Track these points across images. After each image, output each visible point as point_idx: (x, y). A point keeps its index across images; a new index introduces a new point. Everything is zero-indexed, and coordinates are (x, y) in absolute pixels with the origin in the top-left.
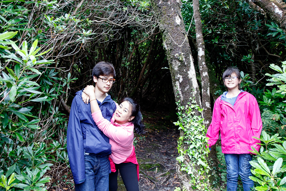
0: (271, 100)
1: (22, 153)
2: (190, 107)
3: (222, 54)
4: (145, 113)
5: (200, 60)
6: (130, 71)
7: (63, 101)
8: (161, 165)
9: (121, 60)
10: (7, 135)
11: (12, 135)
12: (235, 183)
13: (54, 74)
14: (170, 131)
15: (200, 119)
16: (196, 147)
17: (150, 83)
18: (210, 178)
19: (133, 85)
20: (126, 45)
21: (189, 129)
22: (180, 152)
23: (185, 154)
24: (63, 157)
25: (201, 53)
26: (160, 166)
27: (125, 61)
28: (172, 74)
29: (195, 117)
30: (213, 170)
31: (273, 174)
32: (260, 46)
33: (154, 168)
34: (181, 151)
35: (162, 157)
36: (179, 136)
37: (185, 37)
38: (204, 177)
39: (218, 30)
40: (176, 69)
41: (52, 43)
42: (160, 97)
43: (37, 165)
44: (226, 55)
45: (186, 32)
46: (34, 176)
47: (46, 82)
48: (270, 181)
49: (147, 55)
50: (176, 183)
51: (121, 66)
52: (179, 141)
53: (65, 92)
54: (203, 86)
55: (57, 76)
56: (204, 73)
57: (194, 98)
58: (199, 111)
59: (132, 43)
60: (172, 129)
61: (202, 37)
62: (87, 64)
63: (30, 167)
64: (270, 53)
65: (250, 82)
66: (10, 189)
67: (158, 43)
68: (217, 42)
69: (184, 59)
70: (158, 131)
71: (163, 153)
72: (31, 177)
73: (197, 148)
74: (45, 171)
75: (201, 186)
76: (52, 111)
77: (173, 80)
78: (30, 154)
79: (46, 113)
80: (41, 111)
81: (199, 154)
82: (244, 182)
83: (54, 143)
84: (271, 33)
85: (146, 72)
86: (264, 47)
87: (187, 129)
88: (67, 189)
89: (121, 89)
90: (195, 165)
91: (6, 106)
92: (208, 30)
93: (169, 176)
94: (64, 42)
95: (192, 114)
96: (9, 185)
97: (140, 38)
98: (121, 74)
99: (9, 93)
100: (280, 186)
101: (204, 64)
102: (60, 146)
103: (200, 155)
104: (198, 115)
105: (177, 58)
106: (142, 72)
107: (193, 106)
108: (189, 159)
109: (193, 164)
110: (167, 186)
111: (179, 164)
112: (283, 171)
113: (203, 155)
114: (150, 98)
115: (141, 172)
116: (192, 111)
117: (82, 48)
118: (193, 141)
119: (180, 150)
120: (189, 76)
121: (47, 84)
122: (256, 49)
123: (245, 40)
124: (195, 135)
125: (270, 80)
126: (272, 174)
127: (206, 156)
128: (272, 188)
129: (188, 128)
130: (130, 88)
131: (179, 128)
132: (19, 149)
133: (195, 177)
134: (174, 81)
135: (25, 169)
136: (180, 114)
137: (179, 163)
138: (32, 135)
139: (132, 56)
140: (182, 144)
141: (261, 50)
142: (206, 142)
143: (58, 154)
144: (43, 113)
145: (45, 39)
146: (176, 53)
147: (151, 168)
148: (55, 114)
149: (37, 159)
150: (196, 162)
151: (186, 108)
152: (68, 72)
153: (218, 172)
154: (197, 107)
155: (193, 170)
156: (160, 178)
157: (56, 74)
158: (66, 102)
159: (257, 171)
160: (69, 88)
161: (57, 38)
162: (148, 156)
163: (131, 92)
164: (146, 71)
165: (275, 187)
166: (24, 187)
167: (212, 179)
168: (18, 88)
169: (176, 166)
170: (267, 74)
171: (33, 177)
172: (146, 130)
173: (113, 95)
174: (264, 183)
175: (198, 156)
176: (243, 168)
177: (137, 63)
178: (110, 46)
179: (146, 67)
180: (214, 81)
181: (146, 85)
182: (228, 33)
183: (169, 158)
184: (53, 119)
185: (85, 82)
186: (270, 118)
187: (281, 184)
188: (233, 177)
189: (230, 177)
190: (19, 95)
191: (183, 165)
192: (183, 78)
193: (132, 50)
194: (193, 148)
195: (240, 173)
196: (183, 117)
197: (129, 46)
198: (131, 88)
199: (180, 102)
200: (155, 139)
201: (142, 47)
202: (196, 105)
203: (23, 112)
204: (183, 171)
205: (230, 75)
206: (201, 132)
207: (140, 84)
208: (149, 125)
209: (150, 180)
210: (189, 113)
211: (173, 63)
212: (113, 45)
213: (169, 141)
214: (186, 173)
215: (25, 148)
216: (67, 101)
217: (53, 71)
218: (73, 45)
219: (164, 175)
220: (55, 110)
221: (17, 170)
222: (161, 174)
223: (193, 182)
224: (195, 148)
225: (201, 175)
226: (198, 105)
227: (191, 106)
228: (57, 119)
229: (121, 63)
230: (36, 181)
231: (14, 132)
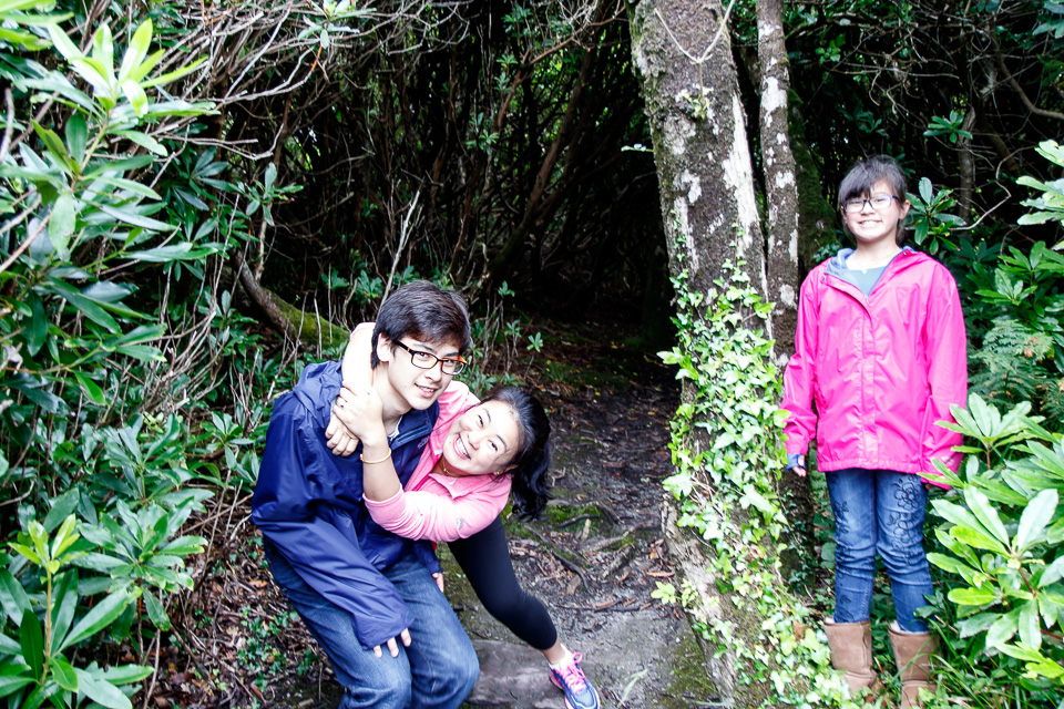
0: (1026, 286)
1: (99, 450)
2: (722, 295)
3: (850, 111)
4: (549, 327)
5: (769, 125)
6: (496, 170)
7: (248, 273)
8: (602, 510)
9: (467, 122)
10: (44, 382)
11: (63, 380)
12: (863, 576)
13: (214, 167)
14: (639, 394)
15: (759, 341)
16: (739, 443)
17: (571, 217)
18: (785, 556)
19: (509, 224)
20: (486, 66)
21: (716, 377)
22: (679, 460)
23: (697, 468)
24: (247, 473)
25: (774, 97)
26: (599, 514)
27: (481, 128)
28: (660, 172)
29: (741, 334)
30: (796, 529)
31: (1017, 548)
32: (1000, 77)
33: (580, 523)
34: (683, 455)
35: (607, 484)
36: (677, 402)
37: (719, 26)
38: (761, 552)
39: (844, 11)
40: (678, 149)
41: (203, 46)
42: (606, 271)
43: (157, 495)
44: (866, 114)
45: (724, 8)
46: (145, 530)
47: (183, 199)
48: (1005, 570)
49: (565, 107)
50: (655, 575)
51: (466, 146)
52: (676, 421)
53: (253, 238)
54: (773, 224)
55: (225, 175)
56: (780, 174)
57: (739, 264)
58: (758, 312)
59: (508, 59)
60: (649, 385)
61: (782, 34)
62: (336, 136)
63: (132, 499)
64: (1038, 106)
65: (954, 219)
66: (59, 571)
67: (607, 61)
68: (835, 58)
69: (711, 114)
70: (598, 394)
71: (612, 471)
72: (135, 532)
73: (744, 448)
74: (185, 514)
75: (751, 582)
76: (208, 306)
77: (664, 194)
78: (128, 453)
79: (185, 313)
80: (165, 305)
81: (750, 467)
82: (897, 579)
83: (216, 418)
84: (1052, 24)
85: (559, 175)
86: (1014, 82)
87: (709, 378)
88: (265, 583)
89: (464, 235)
90: (731, 507)
91: (35, 274)
92: (803, 12)
93: (632, 549)
94: (249, 46)
95: (728, 324)
96: (56, 559)
97: (540, 39)
98: (463, 181)
99: (47, 224)
100: (1040, 591)
101: (784, 143)
102: (237, 432)
103: (752, 474)
104: (752, 328)
105: (682, 107)
106: (542, 174)
107: (734, 294)
108: (711, 485)
109: (725, 505)
110: (625, 585)
111: (673, 501)
112: (1053, 539)
113: (762, 471)
114: (569, 271)
115: (531, 532)
116: (730, 313)
117: (319, 72)
118: (728, 422)
119: (680, 453)
120: (725, 178)
121: (189, 207)
122: (985, 91)
123: (942, 55)
124: (738, 401)
125: (1038, 203)
126: (1014, 548)
127: (773, 474)
128: (1009, 597)
129: (713, 375)
130: (496, 232)
131: (680, 375)
132: (91, 435)
133: (731, 550)
134: (667, 196)
135: (114, 506)
136: (684, 322)
137: (674, 498)
138: (137, 392)
139: (508, 110)
140: (687, 433)
141: (1003, 93)
142: (776, 427)
143: (231, 459)
144: (175, 312)
145: (179, 26)
146: (682, 88)
147: (567, 519)
148: (217, 318)
149: (155, 473)
150: (736, 498)
151: (709, 301)
152: (263, 164)
153: (811, 541)
154: (750, 295)
155: (724, 525)
156: (599, 558)
157: (222, 168)
158: (259, 275)
159: (959, 533)
160: (268, 221)
161: (223, 26)
162: (558, 480)
163: (500, 247)
164: (558, 169)
165: (1022, 592)
166: (111, 566)
167: (789, 560)
168: (81, 205)
169: (662, 509)
170: (1024, 180)
171: (140, 532)
172: (553, 386)
173: (433, 255)
174: (984, 579)
175: (743, 477)
176: (892, 527)
177: (525, 140)
178: (423, 72)
179: (557, 156)
180: (815, 211)
181: (556, 223)
182: (881, 26)
183: (635, 488)
184: (211, 336)
185: (328, 205)
186: (1014, 349)
187: (1044, 582)
188: (858, 555)
189: (848, 556)
190: (83, 236)
191: (686, 507)
192: (701, 184)
193: (508, 85)
194: (727, 447)
195: (881, 545)
196: (696, 331)
197: (497, 69)
198: (499, 234)
199: (686, 276)
200: (586, 422)
201: (546, 76)
202: (747, 290)
203: (100, 299)
204: (688, 527)
205: (869, 191)
206: (760, 391)
207: (534, 216)
208: (564, 369)
209: (563, 563)
210: (720, 319)
211: (669, 127)
212: (434, 68)
213: (636, 428)
214: (698, 534)
215: (112, 433)
216: (264, 274)
217: (211, 158)
218: (285, 59)
219: (613, 547)
220: (220, 303)
221: (84, 508)
222: (604, 542)
223: (720, 567)
224: (734, 446)
225: (750, 543)
226: (754, 291)
227: (728, 293)
228: (226, 335)
229: (464, 138)
230: (152, 546)
231: (72, 368)
